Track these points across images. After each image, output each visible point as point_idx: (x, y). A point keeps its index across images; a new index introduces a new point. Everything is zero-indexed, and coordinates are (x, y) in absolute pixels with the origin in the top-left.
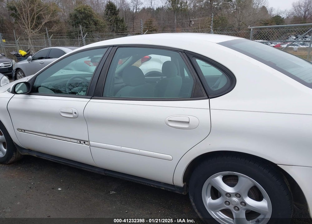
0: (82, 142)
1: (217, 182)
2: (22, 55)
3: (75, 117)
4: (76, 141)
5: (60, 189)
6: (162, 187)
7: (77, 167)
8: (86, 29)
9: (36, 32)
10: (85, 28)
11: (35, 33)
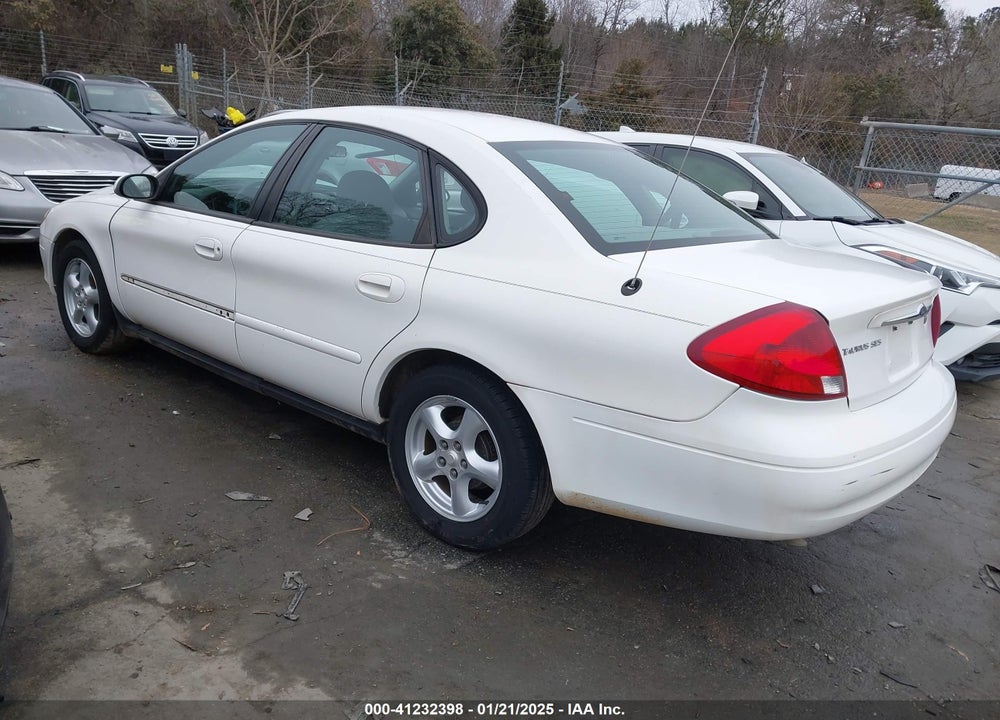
0: (225, 313)
1: (429, 416)
2: (231, 121)
3: (218, 259)
4: (214, 309)
5: (175, 412)
6: (351, 425)
7: (207, 368)
8: (432, 67)
9: (287, 62)
10: (428, 65)
11: (285, 64)
